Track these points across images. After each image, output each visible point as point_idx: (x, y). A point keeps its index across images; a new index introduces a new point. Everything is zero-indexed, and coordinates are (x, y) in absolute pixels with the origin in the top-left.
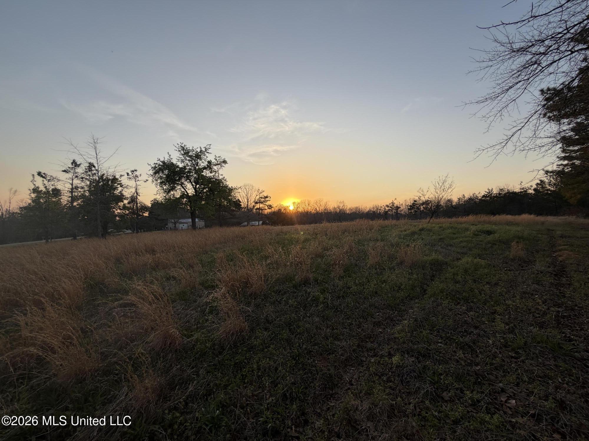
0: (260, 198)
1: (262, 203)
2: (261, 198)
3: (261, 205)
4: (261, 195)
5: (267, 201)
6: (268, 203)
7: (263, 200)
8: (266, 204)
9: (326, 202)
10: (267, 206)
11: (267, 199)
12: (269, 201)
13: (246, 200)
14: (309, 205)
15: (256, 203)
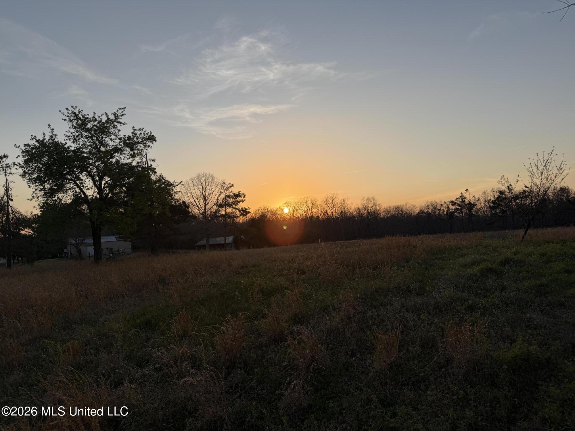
0: (226, 196)
1: (230, 205)
2: (229, 197)
3: (229, 210)
4: (229, 193)
5: (239, 202)
6: (241, 205)
7: (232, 200)
8: (237, 207)
9: (344, 201)
10: (240, 211)
11: (239, 199)
12: (243, 201)
13: (202, 203)
14: (313, 205)
15: (221, 206)
